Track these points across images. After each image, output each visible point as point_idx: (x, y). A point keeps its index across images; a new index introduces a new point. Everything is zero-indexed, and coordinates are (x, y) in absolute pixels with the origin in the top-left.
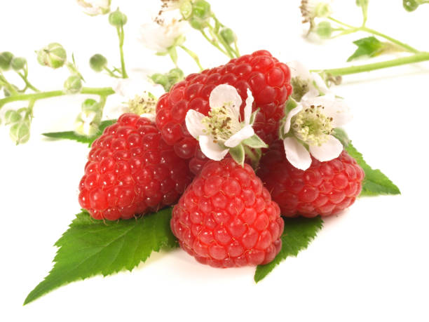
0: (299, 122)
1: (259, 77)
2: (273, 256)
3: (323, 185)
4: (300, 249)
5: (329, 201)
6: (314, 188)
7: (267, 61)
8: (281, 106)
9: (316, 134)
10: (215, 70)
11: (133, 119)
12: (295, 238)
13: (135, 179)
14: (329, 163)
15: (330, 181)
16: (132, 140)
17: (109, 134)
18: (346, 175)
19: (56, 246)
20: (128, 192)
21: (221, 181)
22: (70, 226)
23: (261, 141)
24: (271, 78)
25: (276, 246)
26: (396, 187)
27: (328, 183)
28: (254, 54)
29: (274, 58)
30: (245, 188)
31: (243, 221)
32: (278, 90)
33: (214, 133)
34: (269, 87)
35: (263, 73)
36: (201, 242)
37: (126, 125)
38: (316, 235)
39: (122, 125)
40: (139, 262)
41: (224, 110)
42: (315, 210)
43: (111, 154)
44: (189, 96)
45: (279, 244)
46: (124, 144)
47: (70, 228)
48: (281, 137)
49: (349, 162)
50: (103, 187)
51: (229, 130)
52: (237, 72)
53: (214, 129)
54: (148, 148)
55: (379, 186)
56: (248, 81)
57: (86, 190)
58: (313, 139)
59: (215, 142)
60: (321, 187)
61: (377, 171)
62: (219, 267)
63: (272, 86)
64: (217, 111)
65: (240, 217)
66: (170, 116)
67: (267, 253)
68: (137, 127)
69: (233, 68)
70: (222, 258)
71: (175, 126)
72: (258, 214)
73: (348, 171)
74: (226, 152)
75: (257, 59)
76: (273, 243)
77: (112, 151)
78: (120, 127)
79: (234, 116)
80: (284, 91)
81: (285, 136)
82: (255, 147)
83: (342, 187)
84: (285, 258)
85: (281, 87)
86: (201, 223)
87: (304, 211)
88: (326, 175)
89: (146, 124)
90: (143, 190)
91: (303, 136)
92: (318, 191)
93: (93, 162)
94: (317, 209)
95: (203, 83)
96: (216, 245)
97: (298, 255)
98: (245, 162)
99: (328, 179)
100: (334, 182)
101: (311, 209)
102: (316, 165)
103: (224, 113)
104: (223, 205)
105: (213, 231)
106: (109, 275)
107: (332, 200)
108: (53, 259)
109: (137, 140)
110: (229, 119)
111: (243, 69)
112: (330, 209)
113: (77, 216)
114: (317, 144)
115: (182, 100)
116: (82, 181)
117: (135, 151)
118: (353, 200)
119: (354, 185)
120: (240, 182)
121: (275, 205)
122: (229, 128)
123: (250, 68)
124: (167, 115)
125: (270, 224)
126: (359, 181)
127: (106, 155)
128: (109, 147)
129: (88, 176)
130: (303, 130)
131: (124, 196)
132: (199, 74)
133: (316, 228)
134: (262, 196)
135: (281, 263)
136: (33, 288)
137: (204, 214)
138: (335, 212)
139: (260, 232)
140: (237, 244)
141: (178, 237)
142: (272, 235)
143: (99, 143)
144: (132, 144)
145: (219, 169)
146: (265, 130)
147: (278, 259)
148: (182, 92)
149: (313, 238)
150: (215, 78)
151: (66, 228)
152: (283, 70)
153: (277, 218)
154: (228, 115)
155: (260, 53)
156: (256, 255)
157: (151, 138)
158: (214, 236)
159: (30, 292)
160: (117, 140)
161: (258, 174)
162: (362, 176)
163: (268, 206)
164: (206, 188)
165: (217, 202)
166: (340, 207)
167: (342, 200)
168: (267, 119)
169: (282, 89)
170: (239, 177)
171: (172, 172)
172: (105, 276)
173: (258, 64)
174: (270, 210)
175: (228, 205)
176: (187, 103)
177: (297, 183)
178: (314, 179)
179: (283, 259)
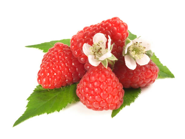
0: (131, 49)
1: (114, 29)
2: (119, 106)
3: (141, 75)
4: (131, 103)
5: (144, 82)
6: (137, 77)
7: (118, 22)
8: (124, 41)
9: (139, 54)
10: (96, 26)
11: (61, 46)
12: (129, 97)
13: (61, 72)
14: (144, 66)
15: (144, 74)
16: (60, 55)
17: (50, 52)
18: (151, 71)
19: (28, 100)
20: (58, 77)
21: (97, 75)
22: (34, 91)
23: (115, 57)
24: (119, 30)
25: (121, 102)
26: (173, 74)
27: (143, 74)
28: (112, 19)
29: (121, 20)
30: (108, 78)
31: (107, 92)
32: (122, 35)
33: (95, 54)
34: (118, 33)
35: (116, 27)
36: (89, 101)
37: (58, 48)
38: (138, 96)
39: (56, 48)
40: (62, 108)
41: (99, 44)
42: (138, 85)
43: (51, 61)
44: (84, 37)
45: (122, 101)
46: (57, 57)
47: (33, 92)
48: (123, 55)
49: (152, 65)
50: (47, 75)
51: (101, 53)
52: (105, 27)
53: (95, 53)
54: (67, 59)
55: (165, 74)
56: (109, 31)
57: (40, 77)
58: (137, 56)
59: (95, 58)
60: (140, 76)
61: (165, 67)
62: (96, 110)
63: (120, 33)
64: (96, 44)
65: (105, 90)
66: (76, 45)
67: (117, 105)
68: (62, 49)
69: (103, 25)
70: (98, 107)
71: (78, 50)
72: (113, 89)
73: (152, 69)
74: (100, 62)
75: (114, 21)
76: (120, 101)
77: (52, 60)
78: (55, 49)
79: (103, 46)
80: (125, 35)
81: (125, 55)
82: (112, 60)
83: (149, 76)
84: (125, 107)
85: (124, 33)
86: (89, 92)
87: (133, 86)
88: (143, 71)
89: (66, 48)
90: (65, 77)
91: (133, 55)
92: (139, 78)
93: (43, 64)
94: (139, 85)
95: (91, 31)
96: (95, 102)
97: (130, 105)
98: (108, 66)
99: (144, 73)
100: (146, 74)
101: (136, 85)
102: (139, 67)
103: (99, 46)
104: (98, 85)
105: (94, 96)
106: (49, 114)
107: (145, 82)
108: (26, 106)
109: (62, 55)
110: (101, 48)
111: (107, 25)
112: (144, 85)
113: (37, 87)
114: (139, 58)
115: (81, 38)
116: (39, 73)
117: (61, 60)
118: (154, 81)
119: (155, 75)
120: (105, 75)
121: (121, 84)
122: (101, 52)
123: (110, 25)
124: (75, 45)
125: (118, 93)
126: (157, 73)
127: (49, 61)
128: (50, 58)
129: (41, 70)
130: (133, 53)
131: (57, 79)
132: (89, 27)
133: (138, 93)
134: (115, 81)
135: (123, 109)
136: (17, 119)
137: (90, 89)
138: (146, 86)
139: (114, 97)
140: (104, 101)
141: (79, 97)
142: (119, 97)
143: (46, 56)
144: (60, 57)
145: (97, 70)
146: (117, 52)
147: (122, 107)
148: (81, 35)
149: (137, 97)
150: (95, 29)
151: (32, 92)
152: (125, 26)
153: (121, 90)
154: (101, 46)
155: (115, 18)
156: (112, 106)
157: (68, 54)
158: (94, 98)
159: (15, 121)
160: (54, 55)
161: (114, 71)
162: (158, 71)
163: (118, 85)
164: (91, 78)
165: (96, 84)
166: (148, 84)
167: (149, 81)
168: (118, 47)
169: (124, 34)
170: (105, 73)
171: (77, 69)
172: (48, 114)
173: (114, 24)
174: (118, 87)
175: (100, 85)
176: (83, 40)
177: (130, 74)
178: (137, 73)
179: (124, 107)
